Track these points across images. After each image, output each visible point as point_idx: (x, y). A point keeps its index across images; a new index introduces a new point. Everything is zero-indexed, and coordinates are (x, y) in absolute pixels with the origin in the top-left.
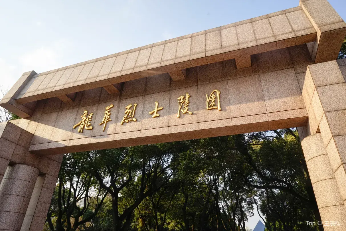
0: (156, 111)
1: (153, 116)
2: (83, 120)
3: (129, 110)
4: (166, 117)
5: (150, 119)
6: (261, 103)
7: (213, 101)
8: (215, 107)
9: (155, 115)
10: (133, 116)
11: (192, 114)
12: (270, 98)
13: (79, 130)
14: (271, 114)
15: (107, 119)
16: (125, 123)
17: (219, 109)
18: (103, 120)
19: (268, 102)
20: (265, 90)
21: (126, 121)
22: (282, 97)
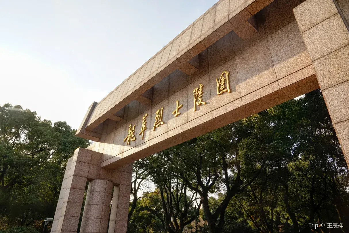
0: (177, 110)
1: (175, 115)
2: (129, 133)
3: (158, 115)
4: (185, 114)
5: (174, 119)
6: (271, 70)
7: (222, 84)
8: (225, 91)
9: (177, 114)
10: (161, 120)
11: (206, 103)
12: (279, 62)
13: (127, 144)
14: (282, 80)
15: (144, 128)
16: (156, 128)
17: (229, 91)
18: (142, 130)
19: (277, 67)
20: (274, 53)
21: (157, 126)
22: (294, 55)
